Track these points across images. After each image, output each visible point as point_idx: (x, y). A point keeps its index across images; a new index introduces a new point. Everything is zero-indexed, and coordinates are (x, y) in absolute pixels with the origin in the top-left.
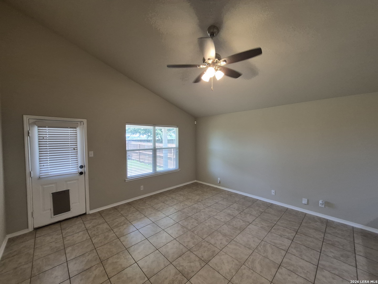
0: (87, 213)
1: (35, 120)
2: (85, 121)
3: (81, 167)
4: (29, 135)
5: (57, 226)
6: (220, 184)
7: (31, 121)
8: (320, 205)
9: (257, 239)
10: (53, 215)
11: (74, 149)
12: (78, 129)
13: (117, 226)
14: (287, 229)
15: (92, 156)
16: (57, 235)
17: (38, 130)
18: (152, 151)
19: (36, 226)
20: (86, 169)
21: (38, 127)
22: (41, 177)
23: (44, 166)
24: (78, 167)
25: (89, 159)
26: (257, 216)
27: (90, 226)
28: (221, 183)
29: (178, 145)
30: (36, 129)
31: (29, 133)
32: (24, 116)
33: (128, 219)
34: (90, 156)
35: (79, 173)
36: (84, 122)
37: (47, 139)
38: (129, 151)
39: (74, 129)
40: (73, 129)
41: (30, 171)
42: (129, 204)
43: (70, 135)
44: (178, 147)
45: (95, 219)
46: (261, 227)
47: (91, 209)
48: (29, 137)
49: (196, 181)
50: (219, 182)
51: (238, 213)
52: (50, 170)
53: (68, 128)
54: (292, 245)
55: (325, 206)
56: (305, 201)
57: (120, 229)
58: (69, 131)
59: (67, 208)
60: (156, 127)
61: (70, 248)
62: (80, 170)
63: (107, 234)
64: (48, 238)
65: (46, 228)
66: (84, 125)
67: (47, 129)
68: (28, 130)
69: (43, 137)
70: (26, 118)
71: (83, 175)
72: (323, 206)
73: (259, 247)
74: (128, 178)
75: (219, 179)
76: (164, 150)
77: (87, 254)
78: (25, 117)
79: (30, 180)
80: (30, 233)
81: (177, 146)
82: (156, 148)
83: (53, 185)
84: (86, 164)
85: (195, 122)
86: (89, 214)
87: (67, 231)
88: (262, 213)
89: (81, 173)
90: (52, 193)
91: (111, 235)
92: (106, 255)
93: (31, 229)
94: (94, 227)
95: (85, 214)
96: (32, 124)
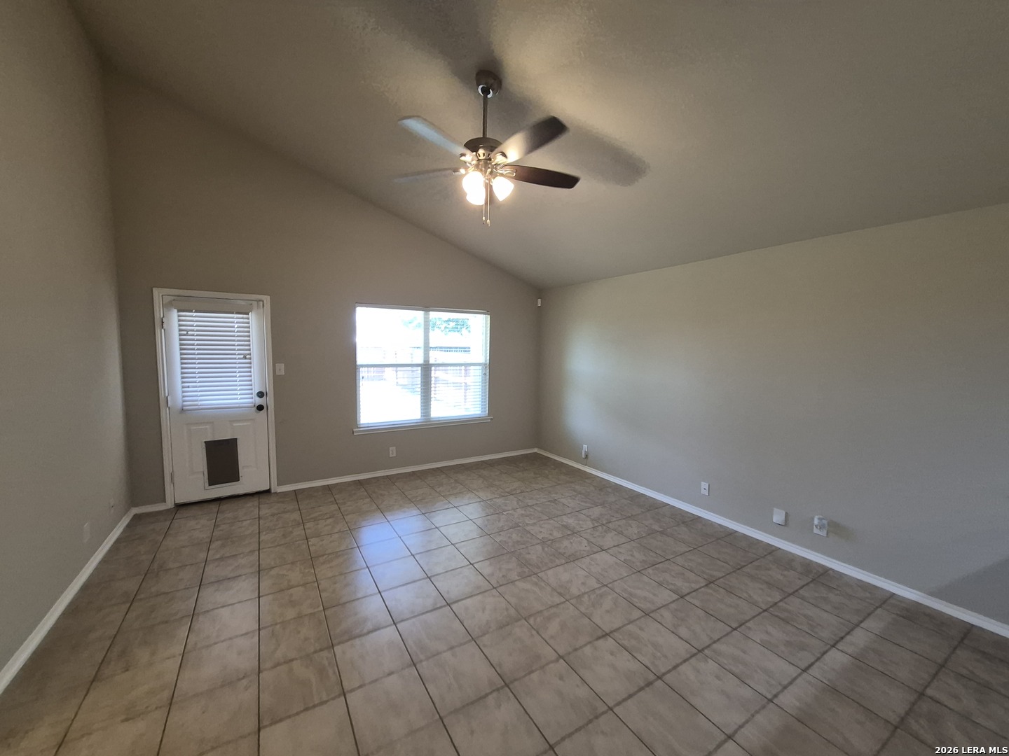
0: (273, 491)
1: (173, 298)
2: (267, 299)
3: (261, 395)
4: (163, 328)
5: (214, 507)
6: (586, 459)
7: (167, 299)
8: (816, 531)
9: (595, 580)
10: (207, 484)
11: (245, 358)
12: (253, 317)
13: (315, 519)
14: (688, 574)
15: (283, 373)
16: (208, 520)
17: (179, 316)
18: (420, 368)
19: (180, 501)
20: (269, 401)
21: (179, 311)
22: (184, 408)
23: (188, 387)
24: (252, 394)
25: (277, 380)
26: (635, 537)
27: (266, 514)
28: (590, 456)
29: (488, 358)
30: (174, 314)
31: (163, 322)
32: (154, 289)
33: (342, 510)
34: (278, 373)
35: (255, 408)
36: (265, 301)
37: (193, 335)
38: (363, 366)
39: (245, 316)
40: (242, 316)
41: (167, 395)
42: (360, 483)
44: (488, 362)
45: (283, 502)
46: (625, 561)
47: (279, 484)
48: (163, 330)
49: (536, 450)
50: (584, 457)
51: (592, 526)
52: (199, 396)
53: (233, 313)
54: (673, 606)
55: (827, 534)
56: (778, 517)
57: (318, 524)
58: (234, 320)
59: (234, 476)
60: (431, 313)
61: (219, 543)
62: (259, 401)
63: (291, 529)
64: (192, 523)
65: (195, 508)
66: (265, 308)
67: (195, 314)
68: (162, 316)
69: (187, 331)
70: (157, 293)
71: (263, 412)
72: (824, 533)
73: (586, 596)
74: (362, 426)
75: (585, 447)
76: (449, 368)
77: (242, 556)
78: (155, 291)
79: (166, 411)
80: (168, 511)
81: (486, 361)
82: (431, 362)
83: (207, 427)
84: (270, 390)
85: (539, 300)
86: (276, 493)
87: (226, 515)
88: (652, 533)
89: (260, 408)
90: (205, 442)
91: (298, 532)
92: (273, 563)
93: (169, 504)
94: (273, 515)
95: (268, 491)
96: (168, 306)
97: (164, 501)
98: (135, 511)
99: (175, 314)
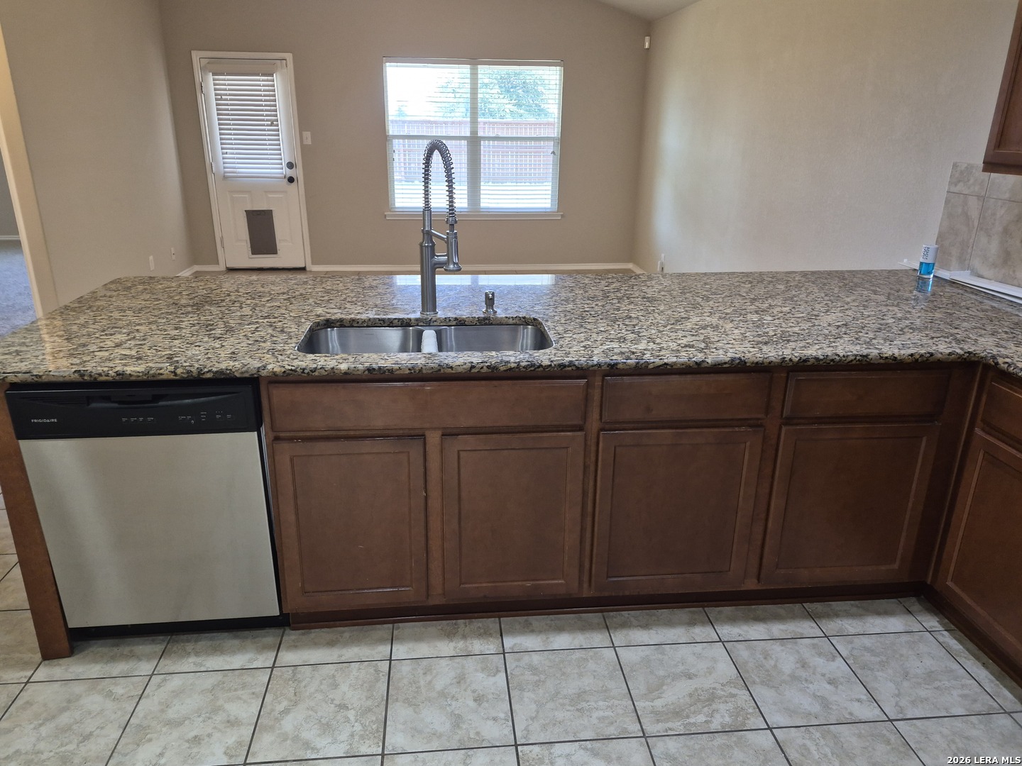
0: (308, 269)
1: (208, 60)
2: (289, 57)
3: (290, 165)
4: (202, 92)
7: (203, 62)
10: (250, 252)
11: (273, 124)
12: (277, 80)
15: (309, 142)
17: (215, 80)
18: (465, 142)
19: (230, 265)
20: (298, 173)
21: (214, 74)
22: (226, 175)
23: (227, 153)
24: (282, 164)
25: (305, 149)
29: (560, 131)
31: (202, 87)
32: (192, 52)
34: (305, 143)
35: (286, 180)
36: (288, 60)
37: (227, 100)
38: (395, 137)
39: (269, 78)
40: (266, 78)
41: (211, 161)
43: (264, 91)
44: (559, 136)
47: (313, 263)
48: (202, 95)
49: (630, 266)
52: (238, 163)
53: (258, 75)
58: (258, 82)
59: (272, 248)
60: (479, 67)
62: (289, 173)
65: (241, 272)
66: (288, 67)
67: (226, 78)
68: (201, 80)
69: (222, 95)
70: (195, 56)
71: (294, 185)
74: (395, 210)
78: (193, 54)
79: (212, 176)
80: (221, 272)
82: (479, 135)
83: (247, 196)
84: (299, 161)
85: (648, 39)
86: (311, 271)
89: (291, 180)
90: (246, 211)
93: (222, 267)
95: (303, 269)
96: (204, 69)
97: (217, 263)
98: (197, 268)
99: (210, 77)
